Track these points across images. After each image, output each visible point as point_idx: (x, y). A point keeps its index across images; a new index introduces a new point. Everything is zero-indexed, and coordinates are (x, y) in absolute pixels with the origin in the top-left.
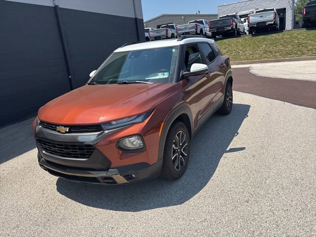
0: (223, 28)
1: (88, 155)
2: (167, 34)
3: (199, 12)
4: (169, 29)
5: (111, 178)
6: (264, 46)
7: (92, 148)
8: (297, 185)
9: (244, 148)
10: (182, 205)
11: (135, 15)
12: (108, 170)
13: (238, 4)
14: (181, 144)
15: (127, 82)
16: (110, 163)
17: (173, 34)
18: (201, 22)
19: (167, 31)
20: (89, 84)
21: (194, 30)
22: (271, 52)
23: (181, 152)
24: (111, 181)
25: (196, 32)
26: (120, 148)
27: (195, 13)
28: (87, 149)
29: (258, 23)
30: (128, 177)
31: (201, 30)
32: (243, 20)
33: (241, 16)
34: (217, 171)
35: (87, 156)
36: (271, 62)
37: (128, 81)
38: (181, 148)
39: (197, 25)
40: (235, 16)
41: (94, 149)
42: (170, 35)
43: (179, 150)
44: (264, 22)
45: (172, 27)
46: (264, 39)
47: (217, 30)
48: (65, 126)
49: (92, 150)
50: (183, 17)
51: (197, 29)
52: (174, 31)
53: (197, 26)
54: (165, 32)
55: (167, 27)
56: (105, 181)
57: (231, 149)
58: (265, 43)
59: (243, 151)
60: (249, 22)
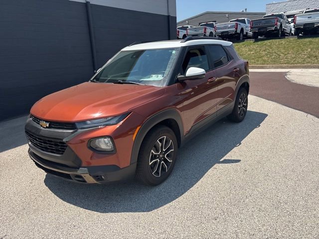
0: (266, 28)
1: (62, 151)
2: (205, 32)
3: (246, 10)
4: (207, 27)
5: (80, 177)
6: (309, 50)
7: (65, 145)
8: (277, 208)
9: (239, 161)
10: (150, 212)
11: (168, 12)
12: (78, 169)
13: (289, 3)
14: (164, 150)
15: (121, 82)
16: (81, 161)
17: (211, 33)
18: (243, 21)
19: (205, 30)
20: (92, 81)
21: (234, 29)
22: (316, 57)
23: (164, 157)
24: (81, 179)
25: (236, 31)
26: (91, 148)
27: (241, 11)
29: (305, 25)
30: (97, 178)
31: (242, 30)
32: (290, 20)
33: (289, 16)
34: (200, 182)
35: (60, 153)
36: (314, 68)
37: (123, 81)
38: (164, 154)
39: (237, 24)
40: (281, 16)
41: (66, 146)
42: (208, 34)
43: (161, 156)
44: (313, 24)
45: (212, 26)
46: (310, 42)
47: (259, 30)
48: (47, 121)
50: (227, 15)
51: (237, 29)
52: (212, 30)
53: (237, 26)
54: (203, 30)
55: (207, 25)
56: (76, 179)
57: (225, 160)
58: (311, 46)
59: (237, 164)
60: (295, 23)
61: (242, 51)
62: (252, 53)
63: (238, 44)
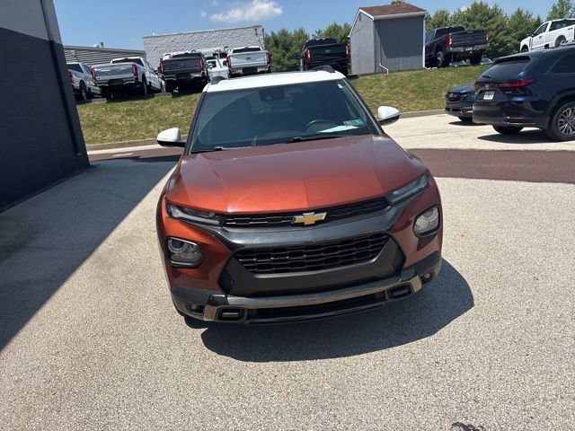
0: (187, 74)
1: (372, 252)
3: (102, 44)
7: (384, 237)
10: (475, 307)
12: (400, 274)
13: (179, 37)
15: (302, 139)
17: (82, 82)
21: (132, 75)
25: (137, 79)
26: (416, 234)
27: (95, 46)
28: (372, 242)
29: (245, 69)
31: (144, 77)
35: (370, 256)
37: (303, 137)
39: (135, 66)
41: (387, 239)
42: (77, 85)
44: (255, 68)
47: (177, 77)
49: (382, 243)
50: (73, 52)
51: (136, 74)
53: (136, 69)
56: (396, 294)
60: (230, 66)
61: (160, 113)
62: (179, 114)
63: (147, 101)
